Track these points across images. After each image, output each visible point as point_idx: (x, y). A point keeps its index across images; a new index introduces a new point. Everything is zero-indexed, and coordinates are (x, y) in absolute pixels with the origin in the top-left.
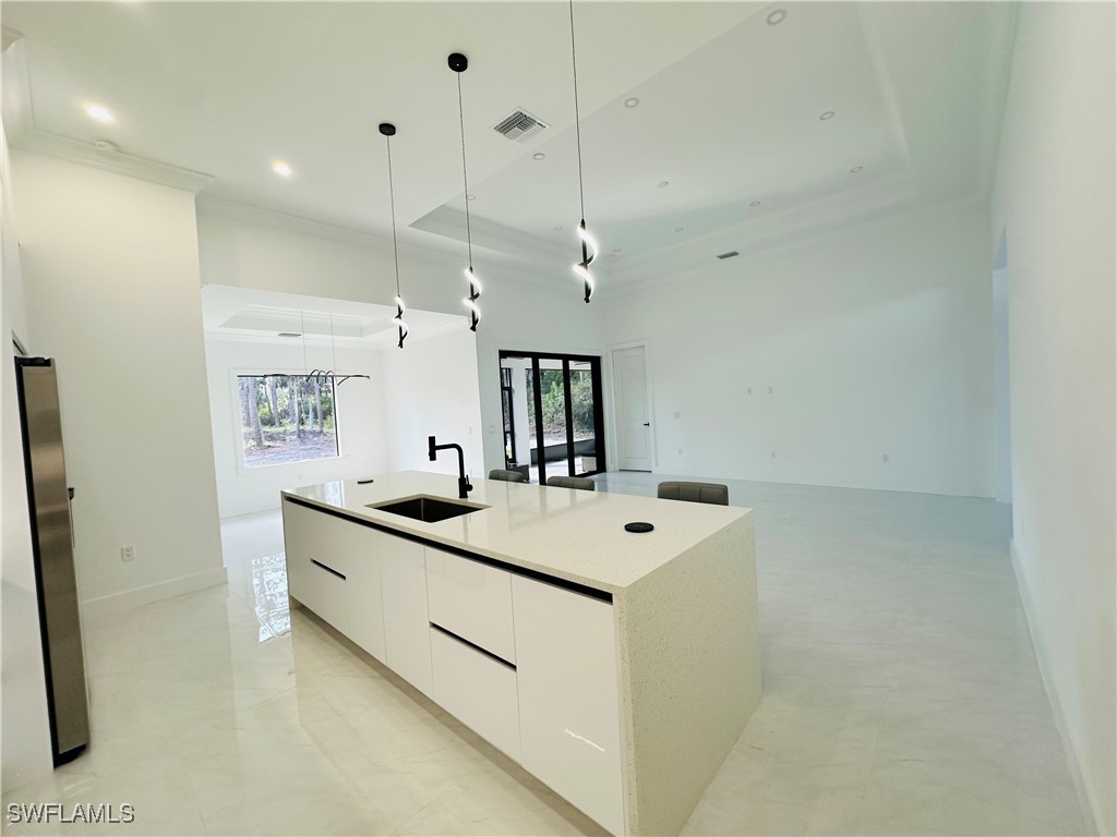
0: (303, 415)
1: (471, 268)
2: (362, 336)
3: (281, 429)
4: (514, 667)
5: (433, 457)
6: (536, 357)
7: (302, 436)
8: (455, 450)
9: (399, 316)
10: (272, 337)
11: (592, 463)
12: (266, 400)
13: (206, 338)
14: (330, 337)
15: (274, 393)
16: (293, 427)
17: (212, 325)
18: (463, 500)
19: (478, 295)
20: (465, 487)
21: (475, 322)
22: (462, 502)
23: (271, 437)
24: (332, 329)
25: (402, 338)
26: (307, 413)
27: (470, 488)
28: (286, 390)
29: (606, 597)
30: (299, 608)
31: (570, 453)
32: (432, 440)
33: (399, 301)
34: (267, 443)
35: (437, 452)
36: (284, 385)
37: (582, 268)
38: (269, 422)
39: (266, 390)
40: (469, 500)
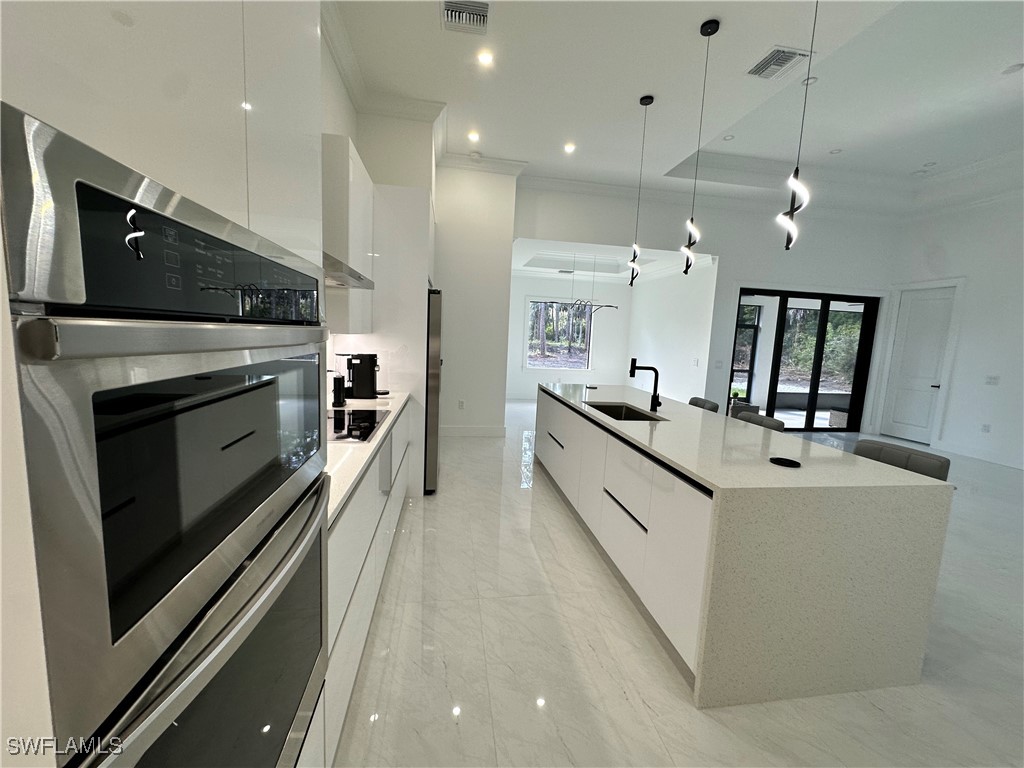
0: (575, 335)
1: (692, 220)
2: (618, 272)
3: (558, 344)
4: (646, 530)
5: (632, 374)
6: (785, 296)
7: (572, 351)
8: (652, 373)
9: (633, 261)
10: (554, 273)
11: (842, 420)
12: (552, 320)
13: (512, 274)
14: (592, 273)
15: (557, 314)
16: (566, 344)
17: (518, 264)
18: (653, 413)
19: (694, 243)
20: (656, 402)
21: (688, 267)
22: (651, 414)
23: (551, 350)
24: (594, 267)
25: (633, 279)
26: (578, 333)
27: (660, 404)
28: (566, 314)
29: (709, 493)
30: (538, 463)
31: (812, 404)
32: (634, 361)
33: (635, 247)
34: (547, 354)
35: (637, 371)
36: (565, 309)
37: (787, 218)
38: (551, 337)
39: (553, 312)
40: (658, 414)
